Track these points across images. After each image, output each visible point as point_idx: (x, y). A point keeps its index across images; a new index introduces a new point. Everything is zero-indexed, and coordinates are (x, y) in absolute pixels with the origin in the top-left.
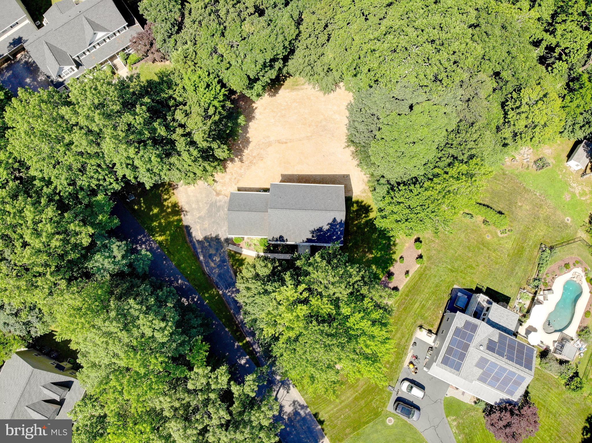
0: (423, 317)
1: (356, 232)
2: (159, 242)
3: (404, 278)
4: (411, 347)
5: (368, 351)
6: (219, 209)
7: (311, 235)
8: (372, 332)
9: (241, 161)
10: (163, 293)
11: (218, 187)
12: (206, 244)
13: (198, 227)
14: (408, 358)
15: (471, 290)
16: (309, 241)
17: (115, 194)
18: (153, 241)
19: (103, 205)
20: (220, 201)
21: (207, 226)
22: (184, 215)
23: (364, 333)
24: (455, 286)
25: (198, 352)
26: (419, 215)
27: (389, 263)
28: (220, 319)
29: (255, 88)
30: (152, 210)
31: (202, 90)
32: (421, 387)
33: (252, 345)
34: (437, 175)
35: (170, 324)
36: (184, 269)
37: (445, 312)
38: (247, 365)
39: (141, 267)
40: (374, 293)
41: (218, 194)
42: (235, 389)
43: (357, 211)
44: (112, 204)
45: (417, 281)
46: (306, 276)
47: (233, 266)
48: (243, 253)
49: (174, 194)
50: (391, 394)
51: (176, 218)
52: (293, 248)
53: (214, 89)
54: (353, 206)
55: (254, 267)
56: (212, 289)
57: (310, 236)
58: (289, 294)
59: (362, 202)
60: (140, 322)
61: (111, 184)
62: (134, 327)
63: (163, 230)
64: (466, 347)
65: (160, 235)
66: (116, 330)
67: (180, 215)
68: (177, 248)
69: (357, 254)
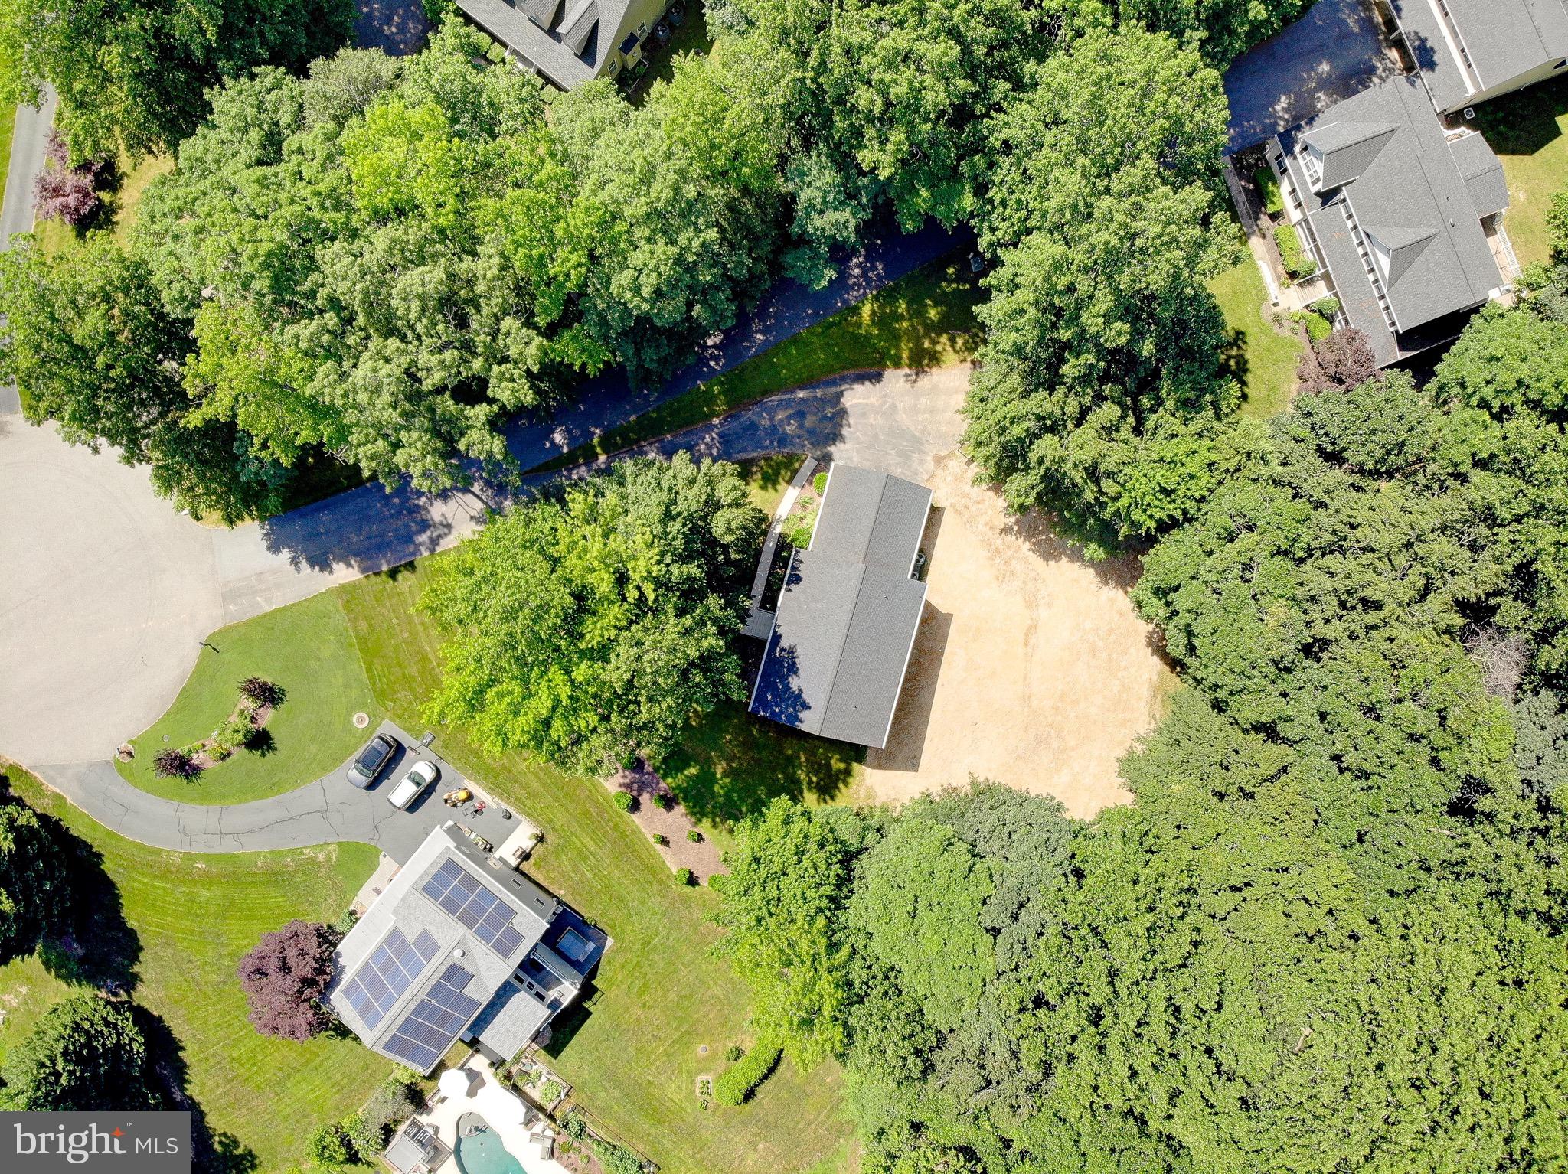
0: (560, 849)
1: (781, 752)
2: (859, 308)
3: (656, 832)
4: (504, 806)
6: (905, 455)
7: (787, 647)
9: (1006, 530)
10: (722, 302)
11: (957, 464)
12: (829, 412)
13: (873, 400)
14: (481, 794)
15: (593, 974)
16: (777, 638)
17: (966, 236)
18: (865, 294)
19: (949, 206)
20: (922, 462)
21: (871, 420)
22: (907, 375)
24: (610, 942)
25: (584, 350)
27: (694, 806)
28: (659, 408)
30: (936, 305)
32: (414, 805)
33: (587, 464)
36: (786, 353)
37: (560, 903)
38: (548, 445)
39: (796, 263)
41: (939, 460)
42: (481, 411)
43: (829, 766)
44: (949, 226)
45: (639, 857)
47: (767, 459)
48: (790, 489)
49: (965, 360)
50: (416, 738)
51: (905, 355)
52: (769, 602)
54: (841, 760)
55: (736, 504)
56: (728, 404)
57: (785, 643)
59: (846, 784)
60: (661, 244)
61: (993, 230)
62: (653, 231)
63: (883, 321)
64: (468, 920)
65: (873, 313)
66: (653, 195)
67: (910, 366)
68: (837, 345)
69: (730, 742)
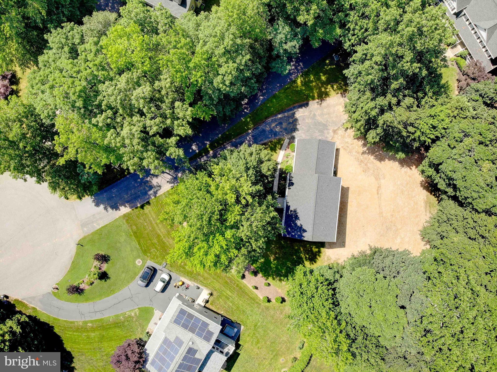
0: (219, 297)
1: (293, 248)
2: (296, 81)
3: (252, 285)
4: (196, 284)
5: (195, 249)
6: (321, 131)
7: (293, 210)
8: (210, 254)
9: (364, 153)
10: (253, 84)
11: (341, 132)
12: (291, 120)
13: (306, 114)
14: (187, 282)
15: (238, 340)
16: (288, 207)
17: (340, 44)
18: (297, 75)
19: (331, 34)
20: (328, 133)
21: (307, 121)
22: (318, 102)
23: (210, 247)
24: (242, 327)
25: (204, 111)
26: (305, 304)
27: (265, 273)
28: (228, 130)
29: (430, 169)
30: (324, 75)
31: (431, 122)
32: (164, 290)
33: (206, 155)
34: (339, 324)
35: (228, 89)
36: (272, 102)
37: (222, 316)
38: (191, 151)
39: (276, 66)
40: (242, 259)
41: (335, 132)
42: (173, 140)
43: (312, 250)
44: (332, 42)
45: (249, 296)
46: (258, 203)
47: (271, 142)
48: (281, 151)
49: (338, 93)
50: (160, 265)
51: (316, 95)
52: (282, 193)
53: (431, 132)
54: (316, 248)
55: (269, 160)
56: (253, 124)
57: (292, 208)
58: (245, 188)
59: (319, 256)
60: (231, 64)
61: (350, 40)
62: (227, 58)
63: (306, 84)
64: (192, 330)
65: (302, 81)
66: (225, 44)
67: (318, 99)
68: (290, 95)
69: (274, 247)
